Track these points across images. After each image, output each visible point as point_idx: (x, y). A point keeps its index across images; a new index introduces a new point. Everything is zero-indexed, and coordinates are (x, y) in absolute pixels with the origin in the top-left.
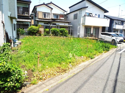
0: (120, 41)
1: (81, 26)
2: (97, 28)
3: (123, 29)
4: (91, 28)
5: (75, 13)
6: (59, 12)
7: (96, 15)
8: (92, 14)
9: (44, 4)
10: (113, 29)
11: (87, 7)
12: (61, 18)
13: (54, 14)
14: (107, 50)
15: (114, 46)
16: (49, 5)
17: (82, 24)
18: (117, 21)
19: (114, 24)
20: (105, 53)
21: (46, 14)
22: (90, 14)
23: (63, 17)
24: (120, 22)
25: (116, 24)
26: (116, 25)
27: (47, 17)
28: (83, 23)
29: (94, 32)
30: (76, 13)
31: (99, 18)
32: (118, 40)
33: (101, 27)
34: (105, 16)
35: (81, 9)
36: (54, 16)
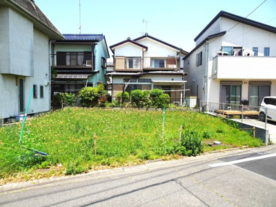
2: (260, 86)
4: (241, 86)
6: (165, 52)
7: (255, 49)
8: (241, 48)
9: (128, 40)
11: (224, 33)
12: (170, 66)
13: (152, 59)
16: (140, 42)
17: (212, 76)
21: (134, 61)
22: (234, 50)
23: (175, 64)
27: (137, 65)
28: (213, 73)
29: (255, 97)
35: (207, 39)
36: (153, 62)
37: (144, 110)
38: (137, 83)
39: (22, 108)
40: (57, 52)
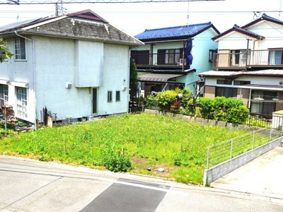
9: (233, 29)
21: (242, 55)
36: (273, 55)
37: (212, 122)
38: (232, 86)
39: (95, 110)
40: (159, 51)
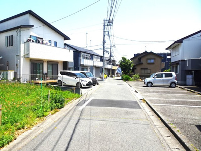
0: (87, 84)
1: (22, 59)
2: (53, 64)
3: (94, 66)
5: (9, 34)
7: (50, 41)
8: (42, 39)
10: (81, 65)
11: (32, 26)
14: (58, 106)
15: (77, 94)
17: (24, 56)
18: (85, 54)
19: (81, 58)
20: (52, 114)
22: (39, 40)
24: (89, 55)
25: (84, 58)
26: (85, 60)
28: (25, 54)
29: (50, 71)
30: (11, 35)
31: (56, 48)
32: (85, 83)
33: (61, 62)
34: (65, 44)
35: (20, 27)
